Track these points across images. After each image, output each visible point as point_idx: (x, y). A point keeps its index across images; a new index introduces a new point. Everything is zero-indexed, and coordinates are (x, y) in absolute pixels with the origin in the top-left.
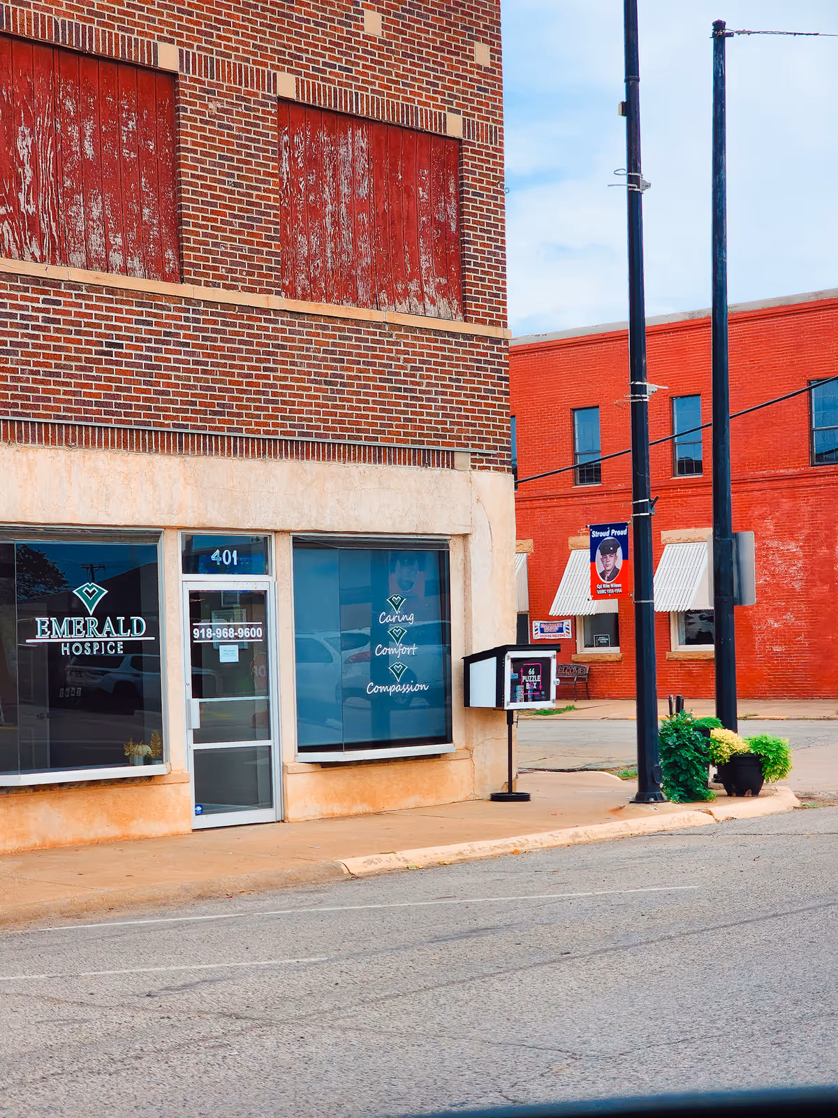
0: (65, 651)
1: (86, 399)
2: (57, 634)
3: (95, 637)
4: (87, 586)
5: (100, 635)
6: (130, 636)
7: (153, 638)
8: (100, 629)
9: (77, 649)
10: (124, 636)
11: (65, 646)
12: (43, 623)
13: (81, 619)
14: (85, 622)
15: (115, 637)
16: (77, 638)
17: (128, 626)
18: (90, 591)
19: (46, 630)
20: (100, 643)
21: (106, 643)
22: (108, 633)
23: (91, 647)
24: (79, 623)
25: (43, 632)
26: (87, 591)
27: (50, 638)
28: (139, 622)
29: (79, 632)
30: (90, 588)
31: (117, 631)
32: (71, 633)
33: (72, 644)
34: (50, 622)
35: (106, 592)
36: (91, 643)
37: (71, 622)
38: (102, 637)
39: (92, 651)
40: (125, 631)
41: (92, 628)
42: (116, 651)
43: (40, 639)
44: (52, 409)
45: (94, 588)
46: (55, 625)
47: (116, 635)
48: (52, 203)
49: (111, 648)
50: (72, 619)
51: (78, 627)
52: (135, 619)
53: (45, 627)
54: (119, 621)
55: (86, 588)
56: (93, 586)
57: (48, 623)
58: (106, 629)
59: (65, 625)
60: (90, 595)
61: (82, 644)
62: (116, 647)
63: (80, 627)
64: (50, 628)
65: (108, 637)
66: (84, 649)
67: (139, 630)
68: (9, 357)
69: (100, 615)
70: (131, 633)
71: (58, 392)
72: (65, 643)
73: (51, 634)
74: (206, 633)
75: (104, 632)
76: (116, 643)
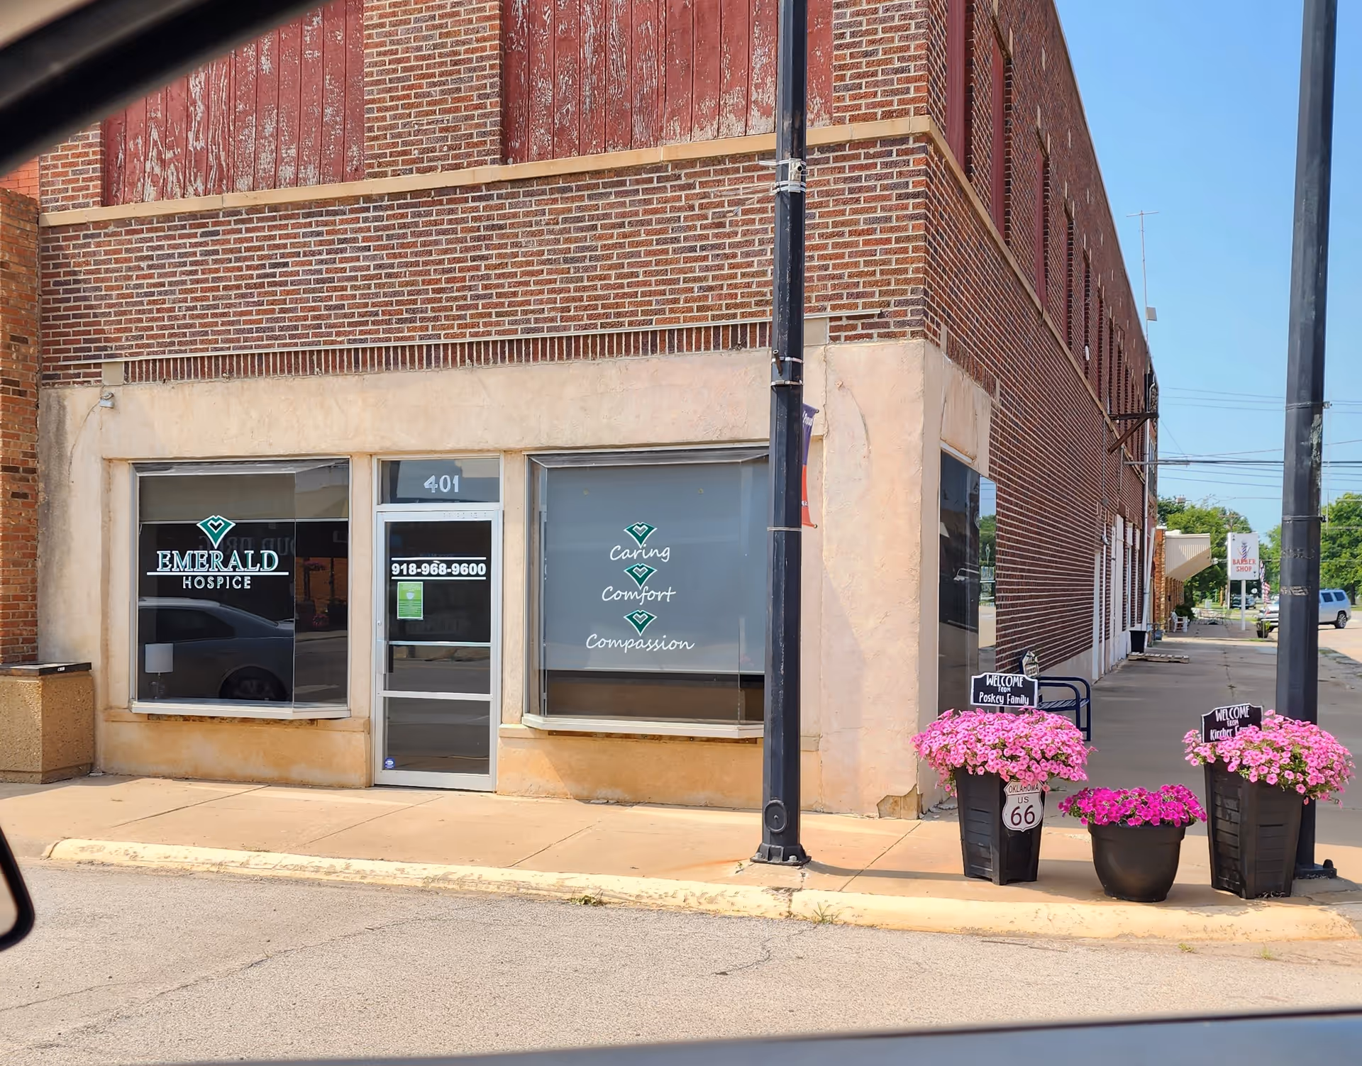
1: (246, 327)
2: (178, 567)
4: (213, 519)
12: (165, 556)
14: (209, 555)
19: (168, 563)
25: (165, 565)
26: (212, 525)
27: (171, 571)
30: (216, 521)
31: (245, 565)
35: (234, 525)
41: (217, 562)
43: (161, 571)
44: (210, 342)
45: (220, 521)
46: (176, 559)
48: (223, 132)
53: (167, 560)
55: (212, 522)
56: (219, 519)
57: (169, 556)
58: (232, 563)
59: (187, 558)
60: (216, 528)
62: (242, 582)
64: (171, 560)
67: (270, 564)
68: (167, 297)
69: (226, 548)
71: (216, 324)
72: (187, 577)
73: (173, 567)
74: (408, 569)
75: (230, 566)
76: (243, 577)
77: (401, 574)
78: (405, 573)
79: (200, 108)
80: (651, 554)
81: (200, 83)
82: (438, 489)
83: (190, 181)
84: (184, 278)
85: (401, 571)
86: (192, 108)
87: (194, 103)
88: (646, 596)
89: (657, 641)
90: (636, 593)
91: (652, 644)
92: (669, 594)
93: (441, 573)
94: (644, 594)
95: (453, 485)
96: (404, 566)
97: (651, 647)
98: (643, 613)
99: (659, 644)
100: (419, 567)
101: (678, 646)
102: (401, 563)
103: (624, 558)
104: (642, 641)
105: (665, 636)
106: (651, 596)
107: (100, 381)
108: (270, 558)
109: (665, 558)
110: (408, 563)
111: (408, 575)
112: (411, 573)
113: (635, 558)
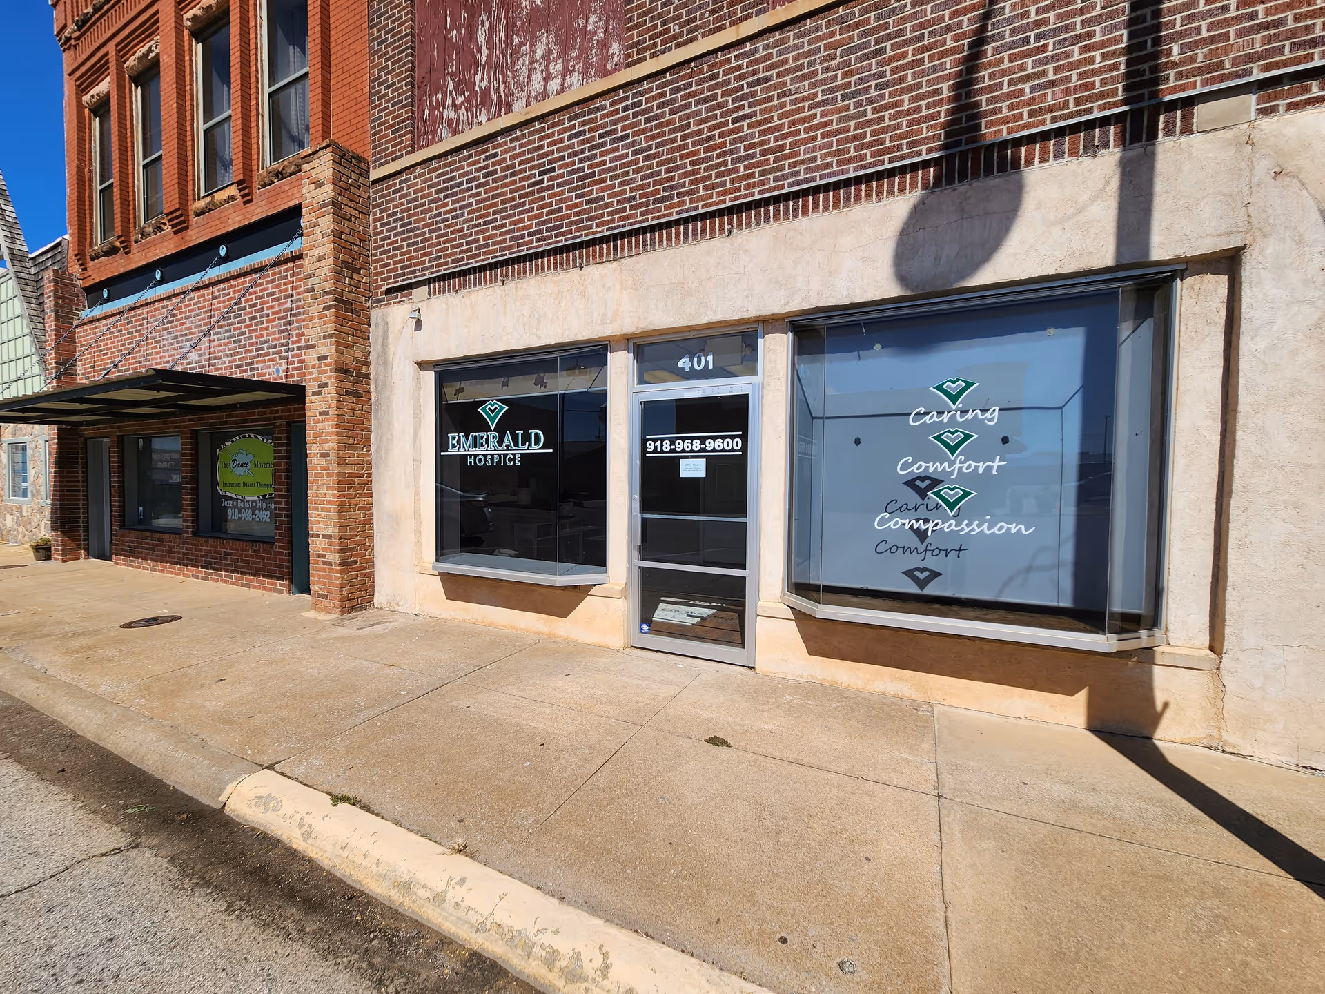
0: (471, 462)
1: (519, 233)
2: (464, 447)
3: (495, 450)
4: (490, 404)
5: (500, 448)
6: (528, 449)
7: (551, 451)
8: (500, 443)
9: (480, 460)
10: (523, 449)
11: (471, 457)
12: (454, 438)
13: (484, 434)
14: (488, 436)
15: (513, 450)
16: (480, 451)
17: (526, 439)
18: (493, 408)
19: (456, 444)
20: (500, 455)
21: (506, 455)
22: (507, 446)
23: (492, 459)
24: (482, 437)
25: (454, 446)
26: (489, 409)
27: (458, 451)
28: (537, 436)
29: (482, 445)
30: (493, 406)
31: (516, 444)
32: (475, 447)
33: (476, 456)
34: (459, 437)
35: (507, 408)
36: (492, 455)
37: (476, 437)
38: (502, 450)
39: (493, 463)
40: (523, 444)
41: (493, 442)
42: (514, 463)
43: (451, 452)
44: (490, 251)
45: (496, 406)
46: (463, 440)
47: (514, 448)
49: (510, 460)
50: (477, 434)
51: (481, 441)
52: (533, 432)
53: (455, 442)
54: (517, 435)
55: (490, 406)
56: (495, 403)
57: (457, 437)
58: (506, 442)
59: (470, 439)
60: (492, 412)
61: (485, 456)
62: (514, 460)
63: (483, 441)
64: (459, 442)
65: (507, 450)
66: (486, 461)
67: (537, 443)
68: (458, 220)
69: (501, 429)
70: (529, 445)
71: (495, 235)
72: (471, 455)
73: (460, 447)
74: (662, 445)
75: (504, 445)
76: (514, 455)
77: (655, 450)
78: (659, 449)
79: (485, 52)
80: (970, 416)
81: (485, 31)
82: (692, 368)
83: (476, 117)
84: (471, 200)
85: (656, 448)
86: (479, 55)
87: (480, 50)
88: (960, 468)
89: (977, 522)
90: (946, 464)
91: (968, 526)
92: (996, 464)
93: (694, 449)
94: (957, 465)
95: (707, 363)
96: (658, 443)
97: (967, 530)
98: (955, 488)
99: (978, 526)
100: (672, 443)
101: (1009, 529)
102: (655, 441)
103: (928, 422)
104: (954, 522)
105: (988, 517)
106: (968, 468)
107: (411, 299)
108: (537, 437)
109: (991, 420)
110: (662, 440)
111: (662, 451)
112: (664, 449)
113: (945, 421)
